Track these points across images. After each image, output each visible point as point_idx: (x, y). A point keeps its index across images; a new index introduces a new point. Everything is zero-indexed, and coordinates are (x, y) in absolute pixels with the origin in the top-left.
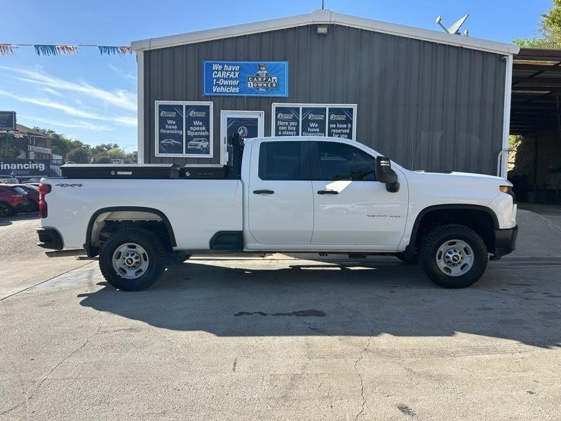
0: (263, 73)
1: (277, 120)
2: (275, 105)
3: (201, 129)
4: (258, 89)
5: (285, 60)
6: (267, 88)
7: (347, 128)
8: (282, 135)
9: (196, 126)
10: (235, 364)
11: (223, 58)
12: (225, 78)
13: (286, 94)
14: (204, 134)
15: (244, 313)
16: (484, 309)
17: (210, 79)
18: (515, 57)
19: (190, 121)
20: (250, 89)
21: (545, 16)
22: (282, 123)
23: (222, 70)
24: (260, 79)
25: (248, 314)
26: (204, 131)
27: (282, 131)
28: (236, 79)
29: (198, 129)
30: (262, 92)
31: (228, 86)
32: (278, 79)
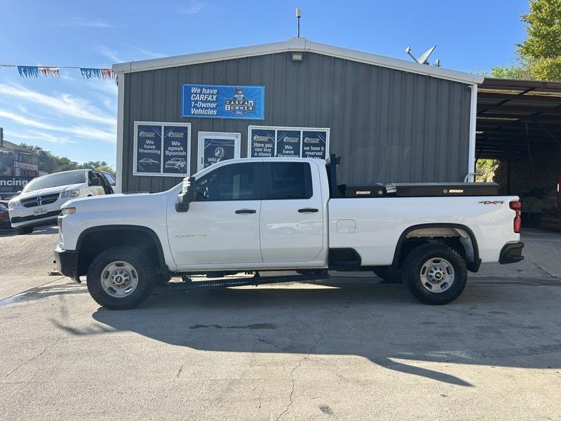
0: (240, 96)
1: (253, 141)
2: (251, 128)
3: (179, 149)
4: (235, 112)
5: (261, 85)
6: (244, 111)
7: (320, 151)
8: (258, 156)
9: (174, 146)
10: (180, 371)
11: (201, 82)
12: (203, 100)
13: (262, 118)
14: (181, 154)
15: (200, 326)
16: (427, 323)
17: (189, 102)
18: (480, 86)
19: (168, 141)
20: (227, 112)
21: (519, 46)
22: (258, 145)
23: (201, 93)
24: (237, 103)
25: (205, 326)
26: (182, 151)
27: (258, 152)
28: (213, 102)
29: (176, 149)
30: (239, 115)
31: (206, 108)
32: (255, 104)
